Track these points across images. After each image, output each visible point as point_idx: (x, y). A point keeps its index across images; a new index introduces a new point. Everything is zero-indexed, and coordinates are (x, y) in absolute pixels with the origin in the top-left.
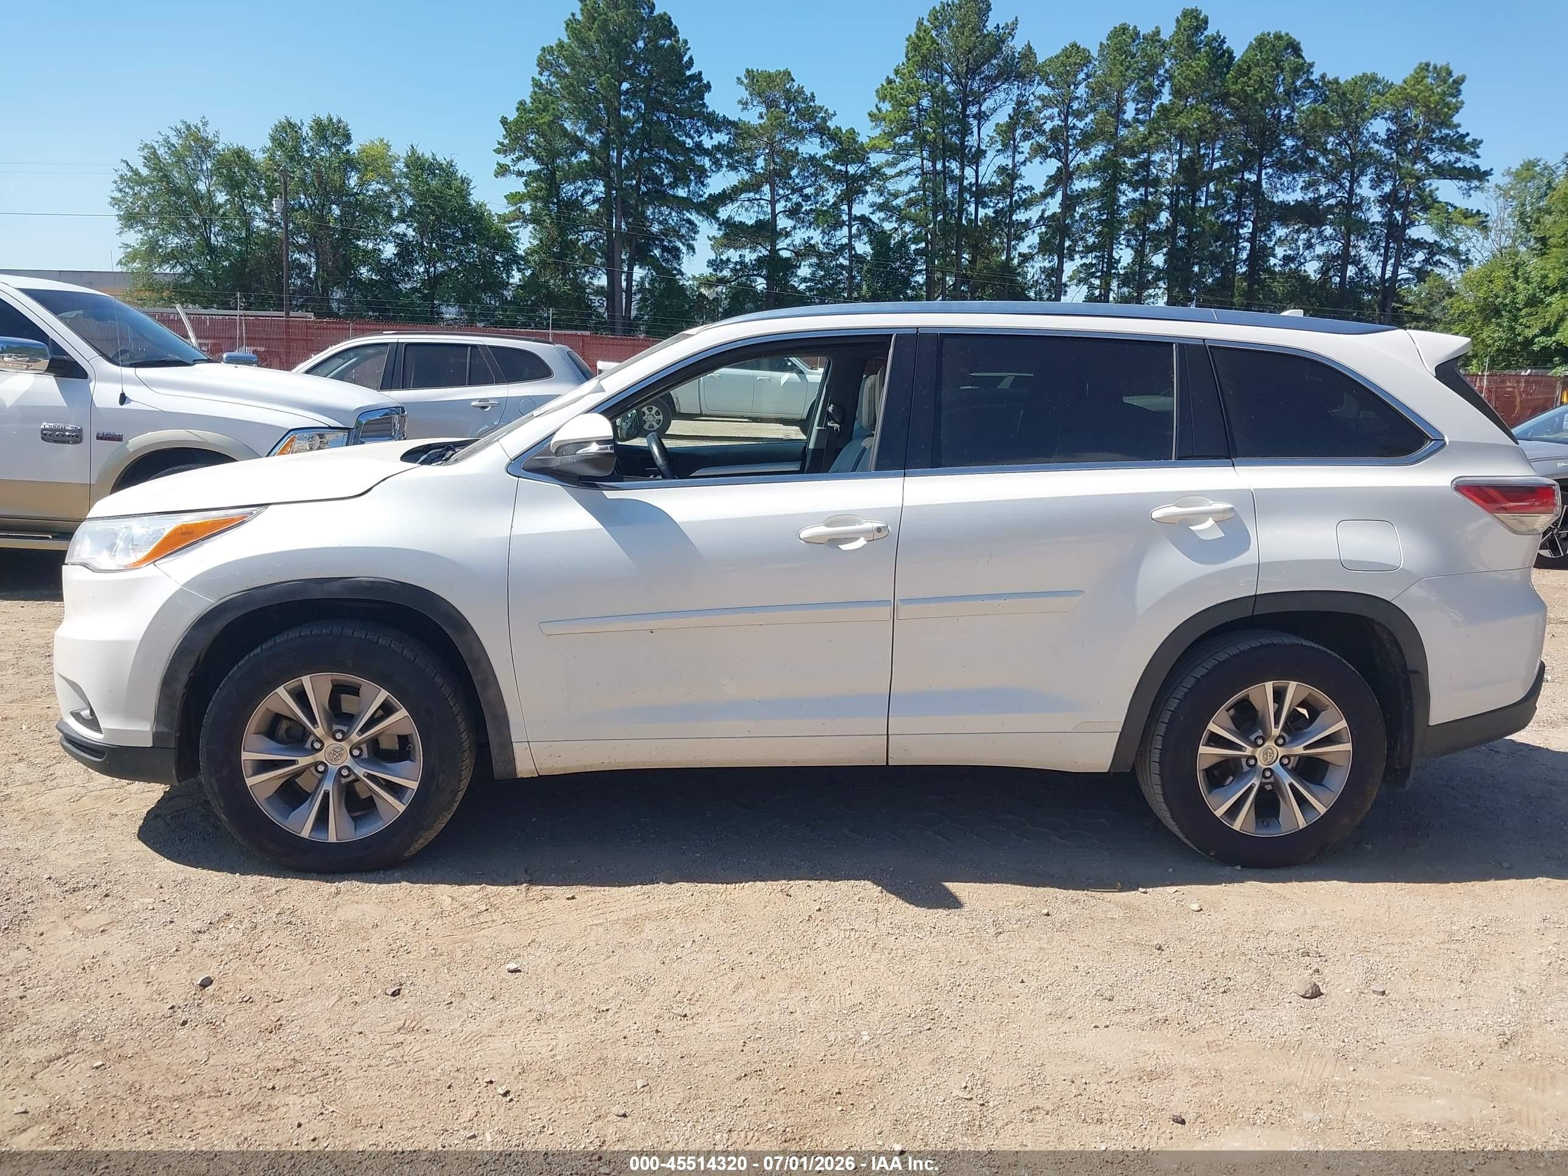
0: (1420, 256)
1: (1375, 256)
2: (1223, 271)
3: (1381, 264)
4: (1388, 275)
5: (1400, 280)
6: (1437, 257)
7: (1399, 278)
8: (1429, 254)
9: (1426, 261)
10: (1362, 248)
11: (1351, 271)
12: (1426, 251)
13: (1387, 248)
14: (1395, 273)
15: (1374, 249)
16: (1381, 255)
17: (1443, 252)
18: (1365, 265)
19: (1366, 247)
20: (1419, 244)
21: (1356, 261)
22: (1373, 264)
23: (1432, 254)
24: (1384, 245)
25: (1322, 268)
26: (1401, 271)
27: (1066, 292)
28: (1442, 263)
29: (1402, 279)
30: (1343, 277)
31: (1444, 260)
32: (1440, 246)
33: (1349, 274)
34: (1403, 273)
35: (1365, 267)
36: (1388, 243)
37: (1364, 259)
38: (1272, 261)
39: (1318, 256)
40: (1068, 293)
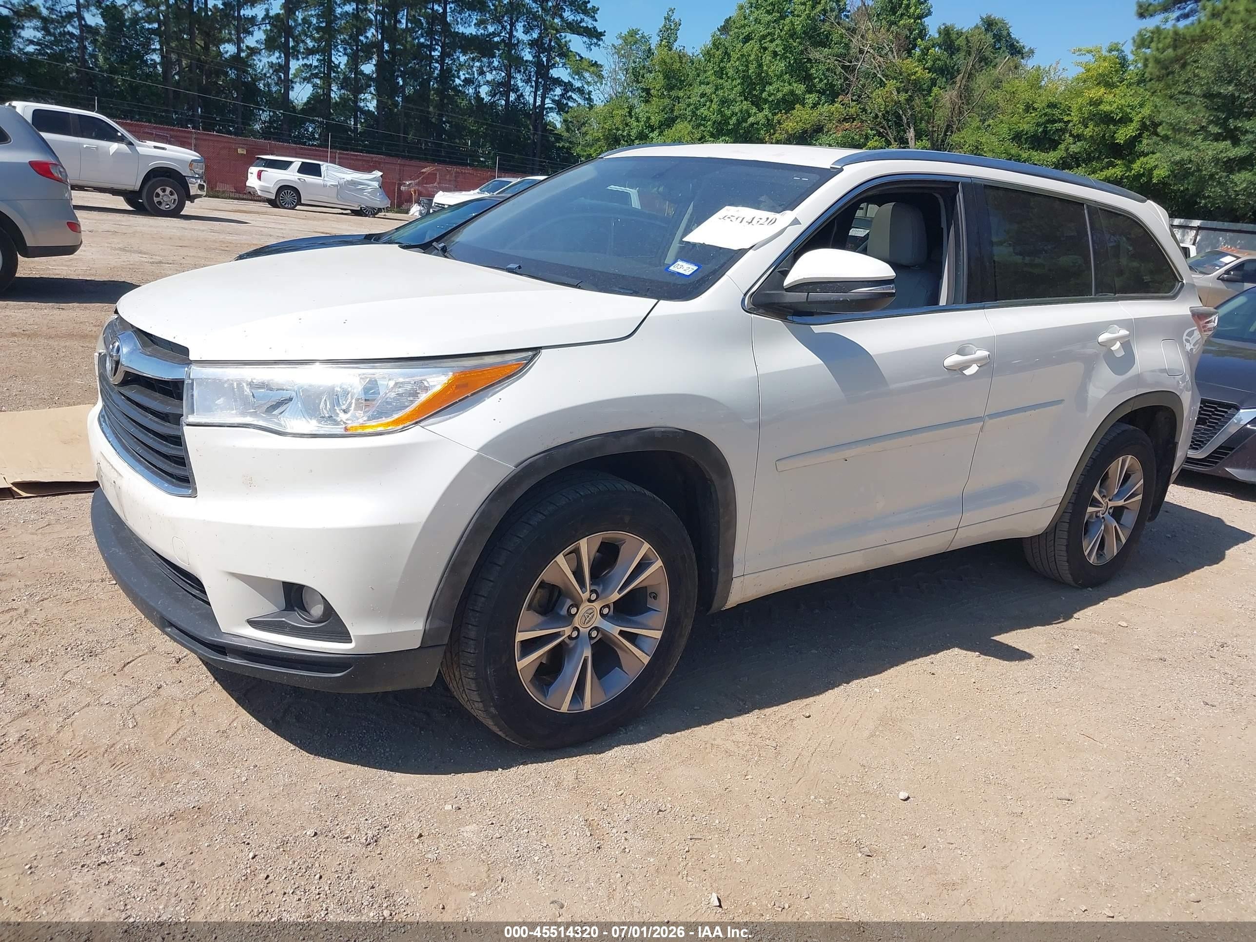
0: (558, 91)
1: (528, 87)
2: (421, 84)
3: (533, 94)
4: (538, 103)
5: (547, 109)
6: (570, 93)
7: (546, 106)
8: (564, 90)
9: (562, 95)
10: (518, 80)
11: (513, 97)
12: (562, 88)
13: (537, 82)
14: (543, 102)
15: (528, 81)
16: (532, 87)
17: (573, 90)
18: (522, 93)
19: (521, 79)
20: (558, 82)
21: (516, 90)
22: (528, 93)
23: (566, 91)
24: (534, 79)
25: (491, 92)
26: (547, 101)
27: (293, 87)
28: (572, 98)
29: (548, 108)
30: (507, 101)
31: (574, 96)
32: (572, 85)
33: (511, 99)
34: (548, 103)
35: (522, 95)
36: (537, 79)
37: (521, 89)
38: (457, 81)
39: (488, 81)
40: (295, 89)
